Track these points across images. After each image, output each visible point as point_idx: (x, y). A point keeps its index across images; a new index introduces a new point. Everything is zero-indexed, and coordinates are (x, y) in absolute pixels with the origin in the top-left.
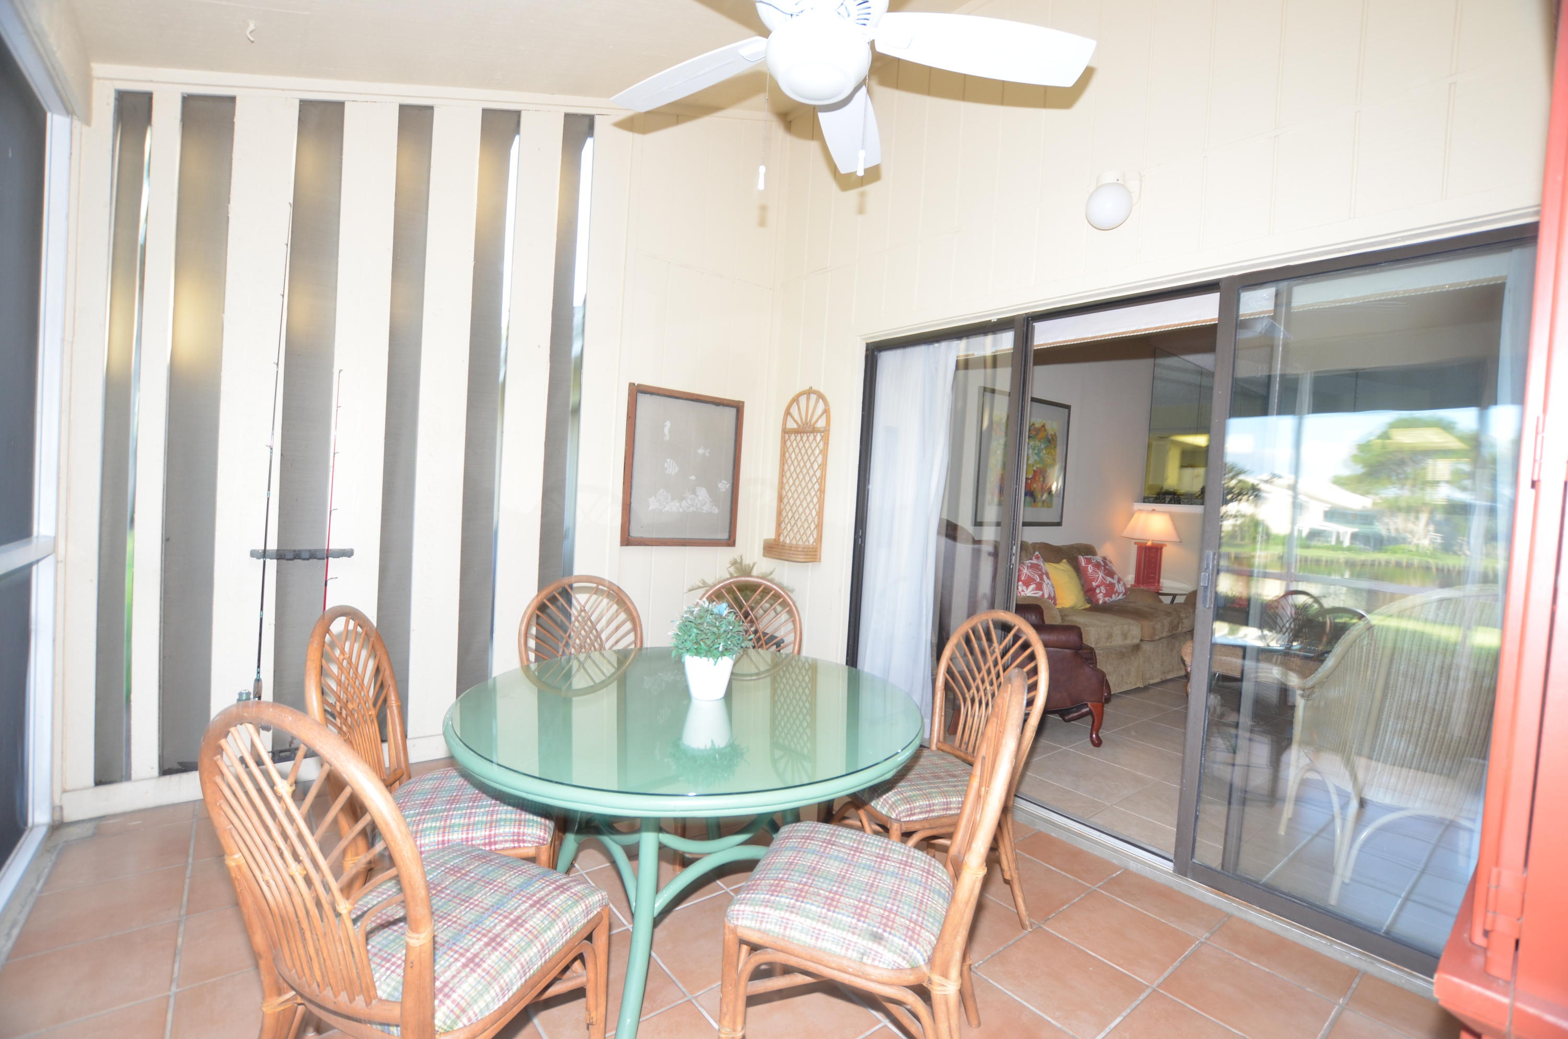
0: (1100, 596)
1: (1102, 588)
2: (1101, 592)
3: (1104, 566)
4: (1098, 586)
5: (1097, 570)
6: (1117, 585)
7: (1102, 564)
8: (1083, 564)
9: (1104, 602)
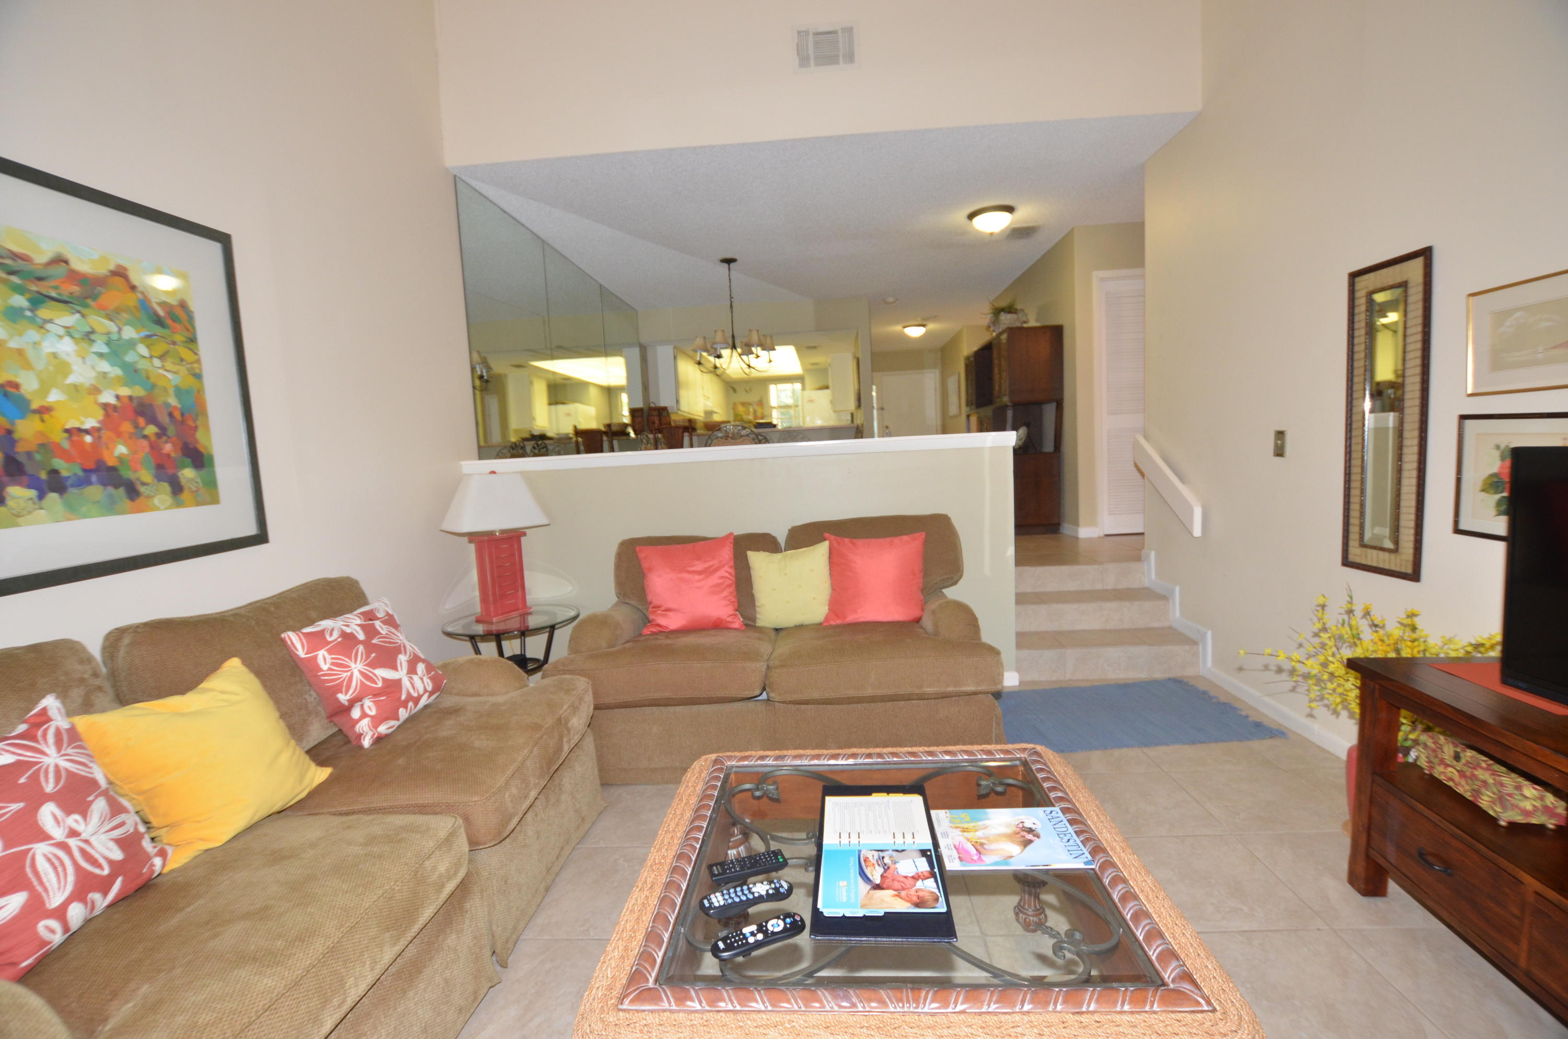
0: (364, 726)
1: (368, 703)
2: (364, 715)
3: (367, 643)
4: (352, 702)
5: (346, 661)
6: (406, 683)
7: (361, 636)
8: (301, 653)
9: (379, 740)
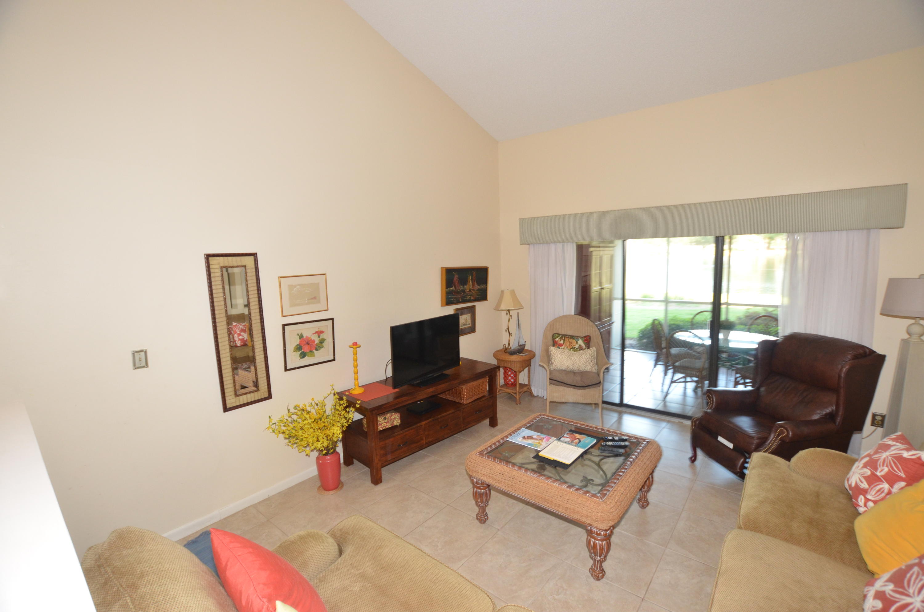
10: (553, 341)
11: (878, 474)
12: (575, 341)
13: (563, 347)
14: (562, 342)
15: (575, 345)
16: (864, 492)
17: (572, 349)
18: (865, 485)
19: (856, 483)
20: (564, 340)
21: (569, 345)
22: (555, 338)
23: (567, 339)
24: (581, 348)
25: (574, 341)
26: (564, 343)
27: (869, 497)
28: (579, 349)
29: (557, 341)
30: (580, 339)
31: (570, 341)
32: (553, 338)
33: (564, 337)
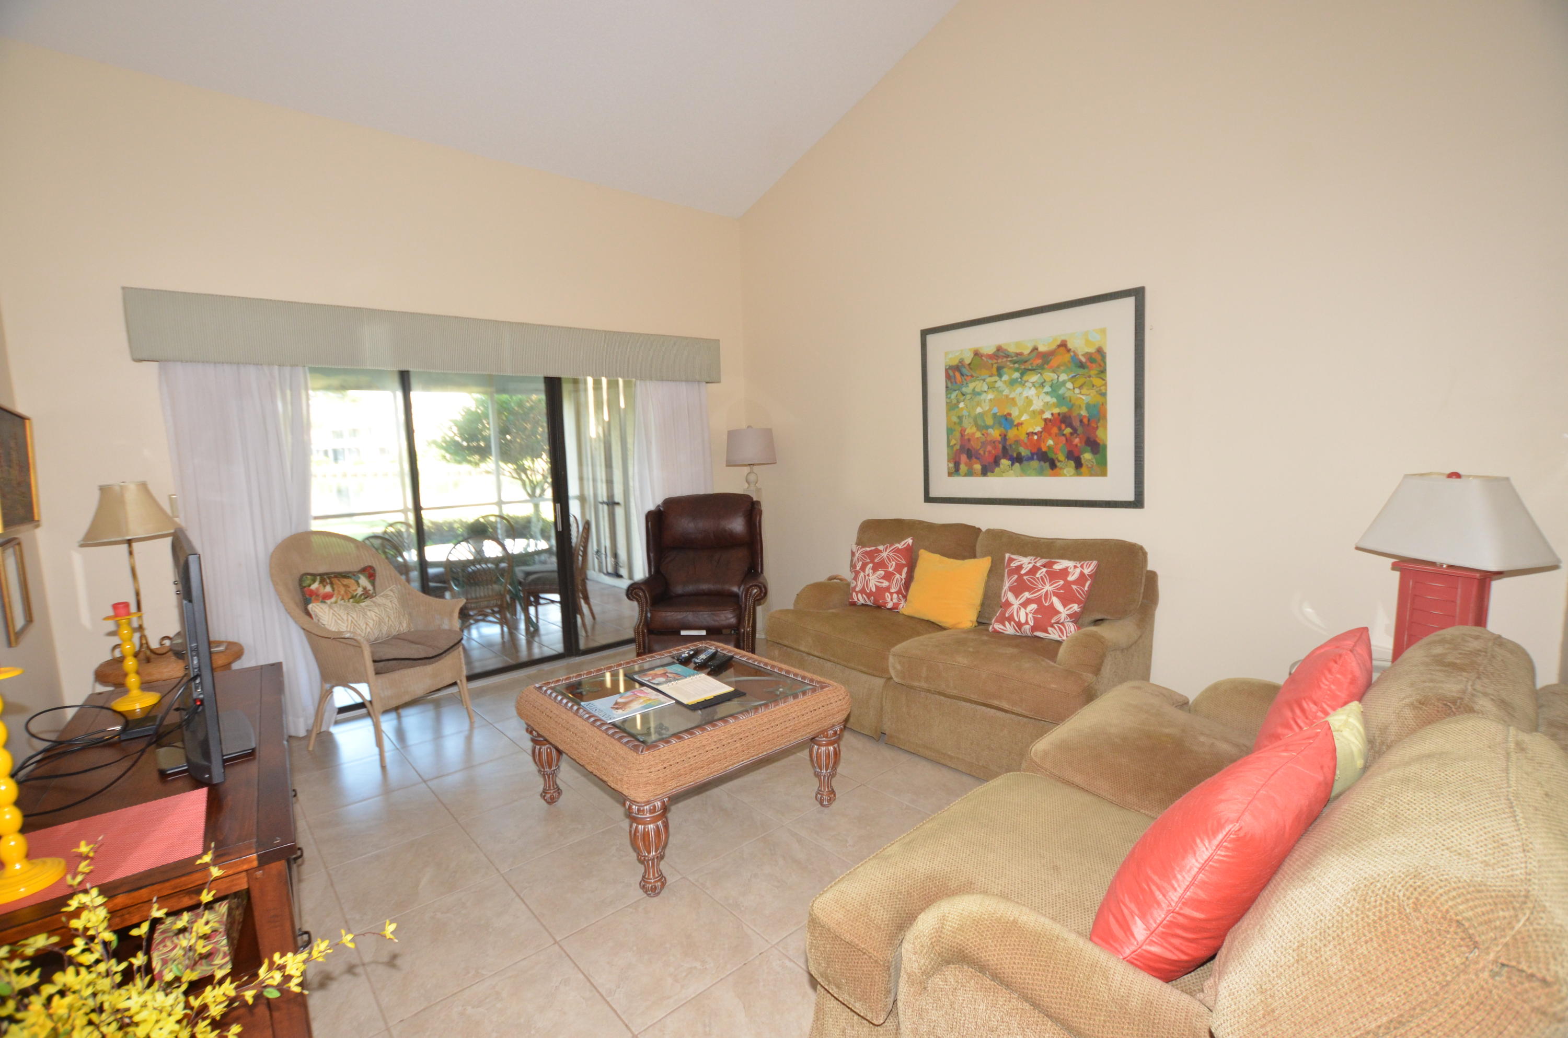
10: (303, 594)
11: (890, 570)
12: (353, 581)
13: (333, 600)
14: (328, 589)
15: (356, 590)
16: (887, 589)
17: (351, 600)
18: (886, 584)
19: (876, 586)
20: (332, 584)
21: (346, 592)
22: (310, 586)
23: (335, 581)
24: (366, 595)
25: (350, 582)
26: (333, 591)
27: (892, 590)
28: (363, 597)
29: (317, 589)
30: (360, 575)
31: (345, 583)
32: (300, 585)
33: (325, 578)
